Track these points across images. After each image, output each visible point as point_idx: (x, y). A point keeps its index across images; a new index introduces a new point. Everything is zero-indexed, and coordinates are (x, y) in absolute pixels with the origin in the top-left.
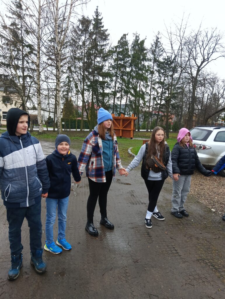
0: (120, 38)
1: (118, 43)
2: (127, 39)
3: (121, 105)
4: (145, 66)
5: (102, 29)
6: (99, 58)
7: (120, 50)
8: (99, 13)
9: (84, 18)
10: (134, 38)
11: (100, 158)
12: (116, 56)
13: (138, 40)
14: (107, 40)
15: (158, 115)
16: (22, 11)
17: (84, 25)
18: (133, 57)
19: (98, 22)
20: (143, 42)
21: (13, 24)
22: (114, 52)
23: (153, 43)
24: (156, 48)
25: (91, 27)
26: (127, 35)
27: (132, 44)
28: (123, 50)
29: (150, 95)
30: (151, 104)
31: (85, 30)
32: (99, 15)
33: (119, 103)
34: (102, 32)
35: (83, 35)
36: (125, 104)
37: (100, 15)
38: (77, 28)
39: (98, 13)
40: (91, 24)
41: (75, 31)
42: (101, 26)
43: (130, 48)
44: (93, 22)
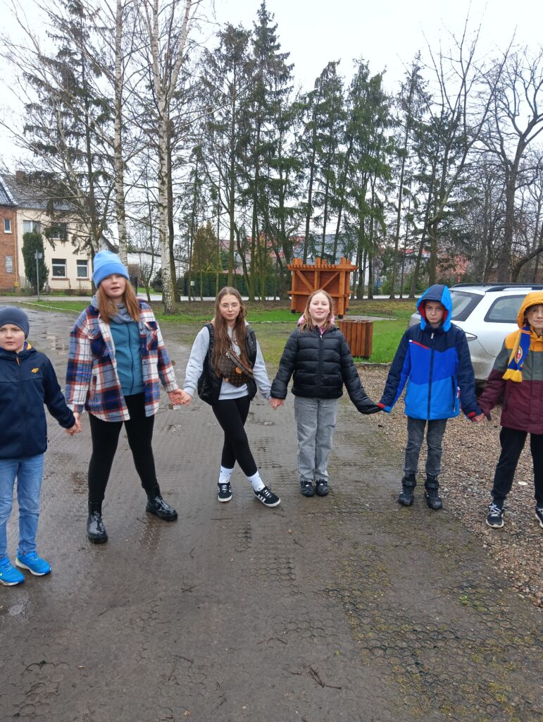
0: (321, 72)
1: (316, 85)
2: (338, 73)
3: (324, 235)
4: (384, 139)
5: (277, 52)
6: (270, 123)
7: (320, 103)
8: (270, 13)
9: (230, 28)
10: (356, 71)
11: (109, 366)
12: (311, 117)
13: (367, 75)
14: (288, 79)
15: (420, 257)
16: (83, 19)
17: (231, 46)
18: (354, 118)
19: (266, 38)
20: (378, 80)
21: (64, 52)
22: (307, 108)
23: (405, 81)
24: (412, 92)
25: (250, 49)
26: (338, 63)
27: (352, 84)
28: (328, 102)
29: (398, 210)
30: (402, 232)
31: (234, 58)
32: (267, 18)
33: (319, 231)
34: (277, 60)
35: (230, 70)
36: (335, 233)
37: (270, 18)
38: (216, 54)
39: (267, 13)
40: (250, 42)
41: (211, 61)
42: (273, 47)
43: (346, 96)
44: (255, 37)
